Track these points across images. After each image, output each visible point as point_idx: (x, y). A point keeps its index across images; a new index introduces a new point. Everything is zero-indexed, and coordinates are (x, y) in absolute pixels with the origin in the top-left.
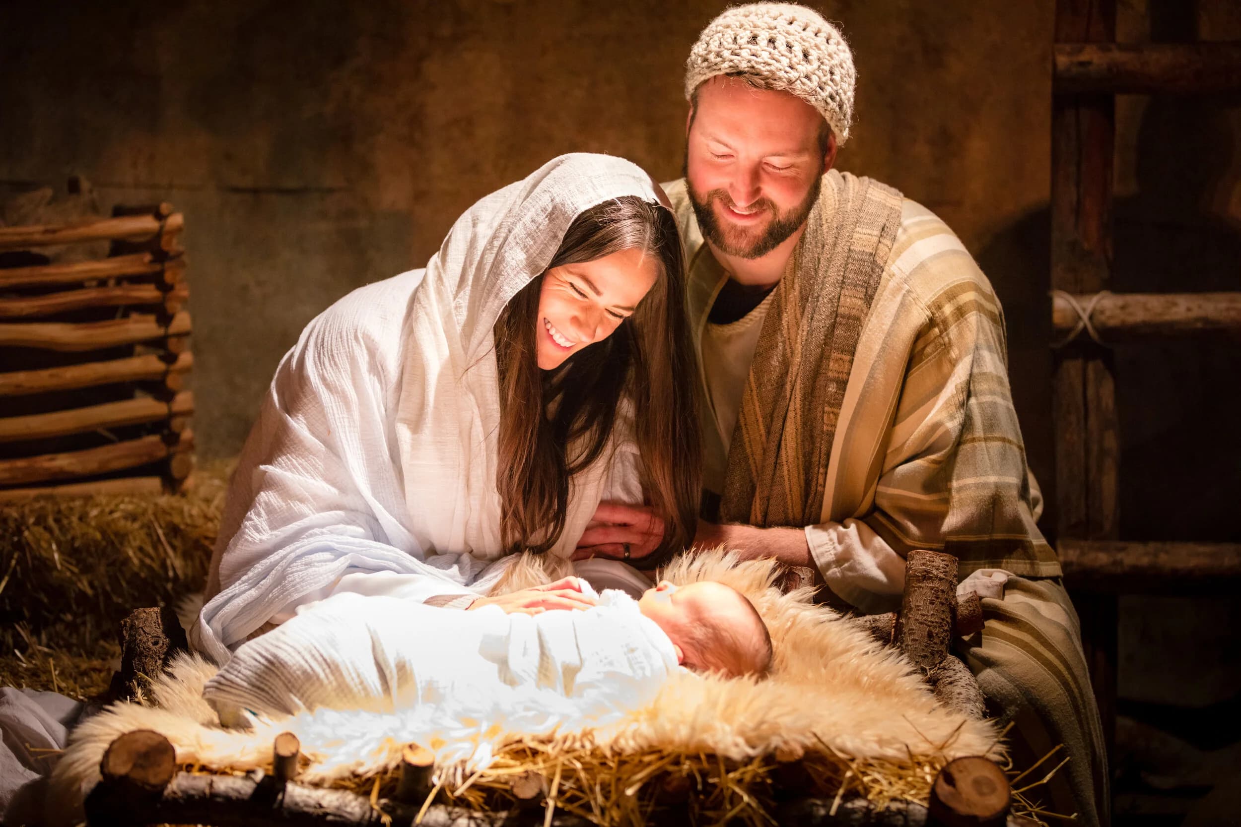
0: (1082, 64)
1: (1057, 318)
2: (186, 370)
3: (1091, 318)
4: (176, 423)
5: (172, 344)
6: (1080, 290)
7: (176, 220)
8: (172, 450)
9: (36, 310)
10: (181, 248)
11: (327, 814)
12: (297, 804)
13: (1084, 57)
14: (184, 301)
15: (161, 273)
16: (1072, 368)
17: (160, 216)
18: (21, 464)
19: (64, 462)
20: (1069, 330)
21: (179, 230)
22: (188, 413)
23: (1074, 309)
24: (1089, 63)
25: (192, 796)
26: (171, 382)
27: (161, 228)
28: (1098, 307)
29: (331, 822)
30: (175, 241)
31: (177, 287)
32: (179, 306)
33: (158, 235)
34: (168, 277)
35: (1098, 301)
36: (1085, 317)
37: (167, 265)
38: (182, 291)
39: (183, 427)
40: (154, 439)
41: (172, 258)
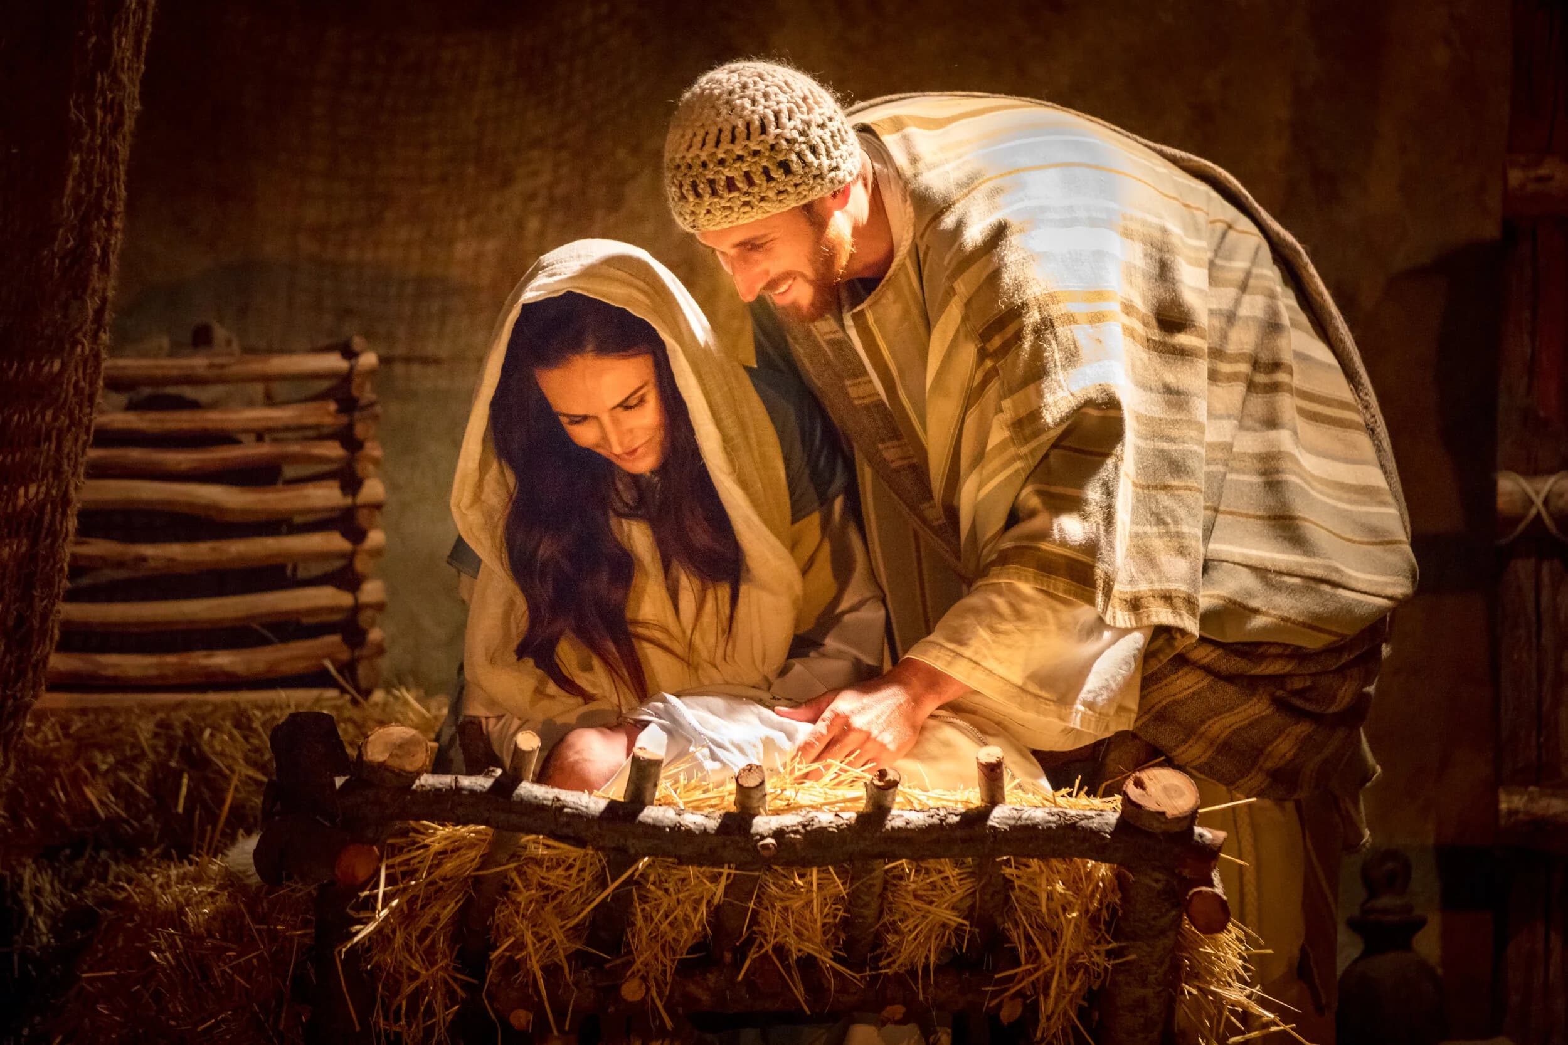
0: (1540, 179)
1: (1502, 502)
2: (377, 553)
3: (1546, 502)
4: (364, 618)
5: (362, 517)
6: (1533, 470)
7: (368, 359)
8: (357, 653)
9: (195, 465)
10: (373, 397)
11: (564, 806)
12: (536, 797)
13: (1542, 172)
14: (376, 462)
15: (350, 427)
16: (1523, 568)
17: (349, 353)
18: (172, 659)
19: (223, 660)
20: (1518, 519)
21: (372, 373)
22: (380, 607)
23: (1524, 491)
24: (1549, 178)
25: (440, 790)
26: (360, 565)
27: (352, 369)
28: (1556, 489)
29: (567, 814)
30: (368, 387)
31: (368, 445)
32: (371, 468)
33: (346, 379)
34: (359, 430)
35: (1555, 483)
36: (1539, 501)
37: (357, 415)
38: (373, 449)
39: (373, 624)
40: (336, 638)
41: (364, 408)
